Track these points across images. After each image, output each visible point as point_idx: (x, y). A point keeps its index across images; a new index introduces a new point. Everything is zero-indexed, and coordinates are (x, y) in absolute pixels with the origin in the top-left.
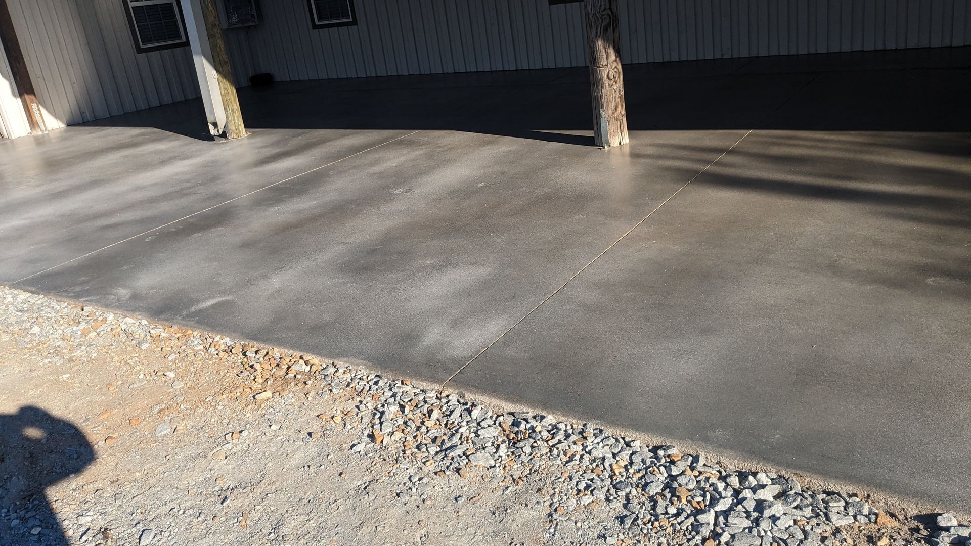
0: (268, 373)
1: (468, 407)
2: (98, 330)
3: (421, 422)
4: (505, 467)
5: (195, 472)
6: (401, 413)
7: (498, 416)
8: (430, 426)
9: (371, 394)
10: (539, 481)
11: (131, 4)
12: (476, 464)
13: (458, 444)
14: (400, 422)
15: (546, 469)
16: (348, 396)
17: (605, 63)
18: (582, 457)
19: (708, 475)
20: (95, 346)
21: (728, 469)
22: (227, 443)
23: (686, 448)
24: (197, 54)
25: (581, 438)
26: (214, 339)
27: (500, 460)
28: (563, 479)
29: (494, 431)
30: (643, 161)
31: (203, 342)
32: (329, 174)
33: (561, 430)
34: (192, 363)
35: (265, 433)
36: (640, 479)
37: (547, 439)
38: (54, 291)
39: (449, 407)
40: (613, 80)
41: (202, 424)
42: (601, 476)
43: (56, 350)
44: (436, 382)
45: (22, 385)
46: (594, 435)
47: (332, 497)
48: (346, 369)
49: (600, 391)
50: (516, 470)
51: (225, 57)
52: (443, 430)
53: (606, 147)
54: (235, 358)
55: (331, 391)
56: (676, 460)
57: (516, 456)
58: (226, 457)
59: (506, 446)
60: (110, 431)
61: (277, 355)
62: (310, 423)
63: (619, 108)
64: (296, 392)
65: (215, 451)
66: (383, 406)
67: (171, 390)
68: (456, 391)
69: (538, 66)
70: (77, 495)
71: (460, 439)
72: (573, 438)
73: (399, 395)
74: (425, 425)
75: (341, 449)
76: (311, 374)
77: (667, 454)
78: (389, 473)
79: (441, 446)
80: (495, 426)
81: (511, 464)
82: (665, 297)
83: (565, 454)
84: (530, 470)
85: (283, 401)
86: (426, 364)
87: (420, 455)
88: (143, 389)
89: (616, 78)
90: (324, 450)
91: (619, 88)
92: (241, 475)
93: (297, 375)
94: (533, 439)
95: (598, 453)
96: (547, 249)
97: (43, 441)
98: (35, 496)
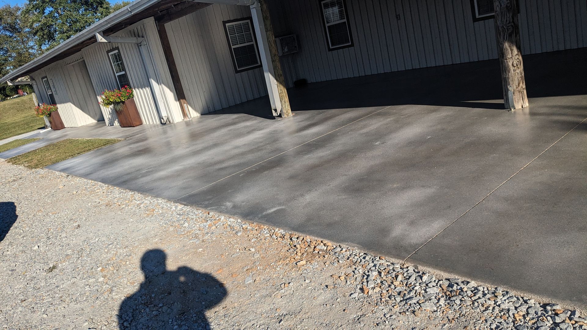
0: (304, 250)
1: (420, 274)
2: (216, 225)
3: (391, 282)
4: (443, 312)
5: (265, 304)
6: (379, 276)
7: (439, 280)
8: (396, 285)
9: (361, 264)
10: (465, 321)
11: (233, 47)
12: (425, 309)
13: (414, 297)
14: (379, 281)
15: (470, 315)
16: (348, 265)
17: (511, 56)
18: (494, 308)
19: (581, 323)
20: (215, 233)
22: (282, 289)
23: (566, 305)
24: (266, 71)
25: (494, 296)
26: (275, 230)
27: (440, 307)
28: (481, 321)
29: (437, 290)
30: (538, 117)
31: (269, 232)
32: (338, 135)
33: (480, 290)
34: (264, 244)
35: (302, 285)
36: (534, 324)
37: (471, 296)
38: (195, 204)
39: (408, 274)
40: (516, 67)
41: (268, 278)
42: (507, 321)
43: (196, 236)
44: (401, 259)
45: (179, 254)
46: (502, 295)
47: (339, 323)
48: (347, 249)
49: (507, 267)
50: (451, 314)
51: (281, 72)
52: (404, 288)
53: (512, 110)
54: (286, 241)
55: (338, 261)
56: (559, 313)
57: (450, 306)
58: (281, 297)
59: (444, 299)
61: (309, 240)
62: (327, 280)
63: (521, 84)
64: (319, 261)
65: (276, 293)
66: (368, 272)
67: (253, 258)
68: (413, 265)
69: (467, 61)
71: (415, 293)
72: (488, 296)
73: (378, 265)
74: (393, 284)
75: (344, 296)
76: (327, 251)
77: (553, 309)
78: (372, 311)
79: (403, 297)
80: (437, 286)
81: (447, 310)
82: (553, 207)
83: (483, 306)
84: (460, 314)
85: (312, 266)
86: (394, 248)
87: (391, 302)
88: (239, 258)
89: (518, 65)
90: (335, 296)
91: (521, 71)
92: (289, 307)
93: (320, 252)
94: (462, 295)
95: (505, 306)
96: (472, 177)
97: (190, 284)
98: (185, 313)
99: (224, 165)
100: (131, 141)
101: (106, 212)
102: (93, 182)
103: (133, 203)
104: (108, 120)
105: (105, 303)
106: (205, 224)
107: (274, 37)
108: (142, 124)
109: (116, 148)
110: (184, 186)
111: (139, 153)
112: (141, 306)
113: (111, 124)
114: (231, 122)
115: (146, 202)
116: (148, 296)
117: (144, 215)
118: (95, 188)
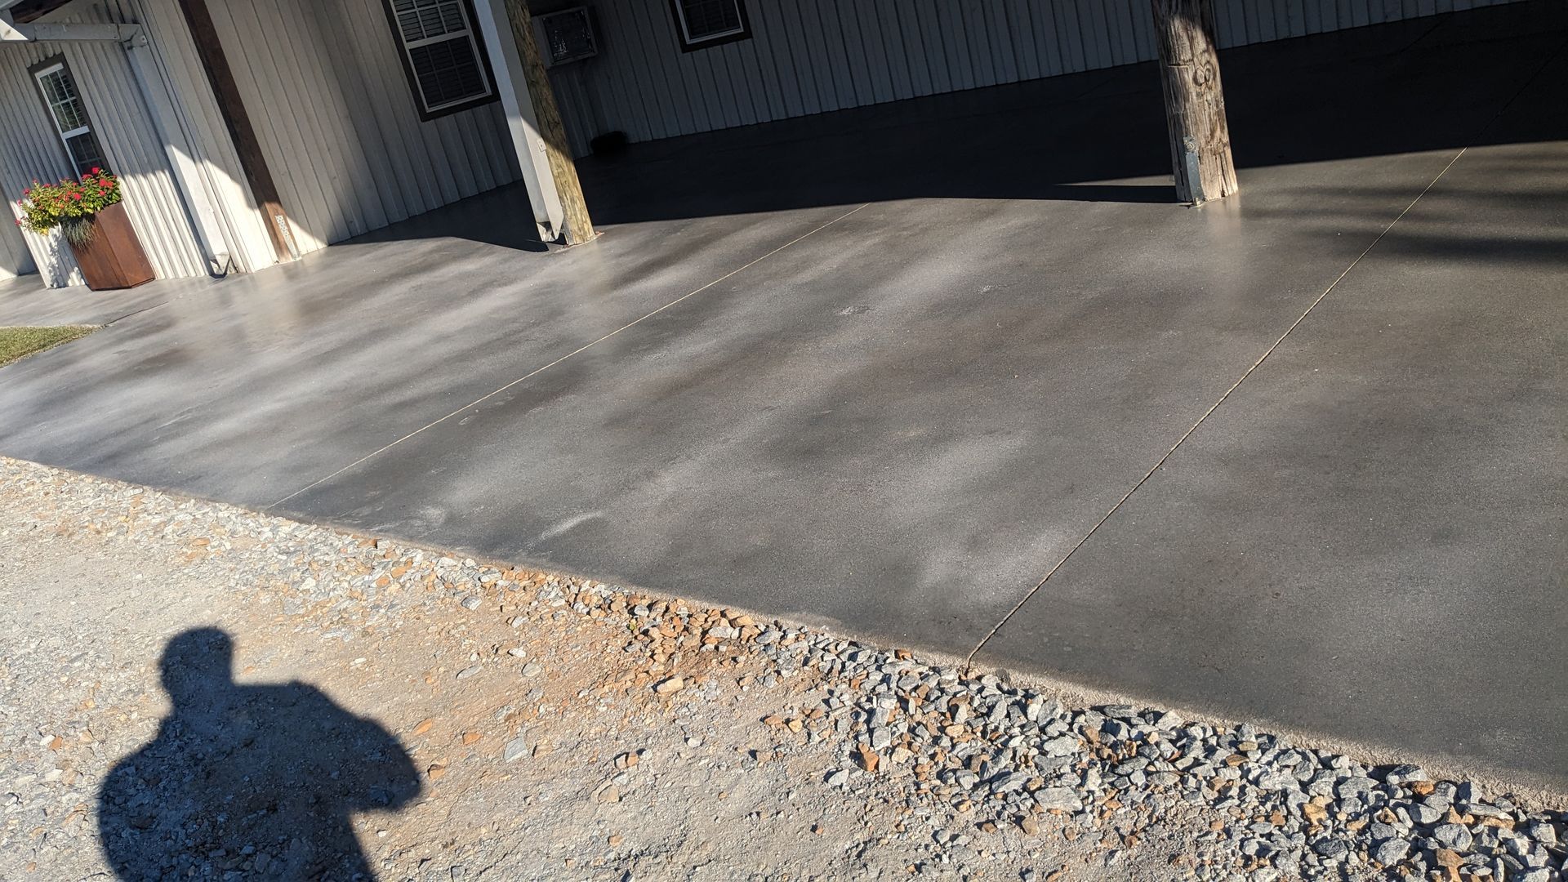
0: (673, 645)
1: (1018, 698)
2: (402, 581)
3: (938, 729)
4: (1102, 813)
5: (573, 826)
6: (902, 712)
7: (1076, 714)
8: (955, 735)
9: (846, 677)
10: (1169, 838)
11: (408, 46)
12: (1049, 807)
13: (1012, 770)
14: (903, 728)
15: (1179, 816)
16: (808, 681)
17: (1189, 56)
18: (1242, 789)
19: (1493, 822)
20: (399, 607)
21: (1529, 809)
22: (620, 773)
23: (1442, 769)
24: (513, 115)
25: (1236, 753)
26: (580, 587)
27: (1091, 798)
28: (1215, 835)
29: (1073, 744)
30: (1269, 222)
31: (564, 592)
32: (732, 292)
33: (1194, 738)
34: (550, 631)
35: (679, 754)
36: (1361, 832)
37: (1173, 757)
38: (331, 517)
39: (985, 698)
40: (1204, 86)
41: (575, 739)
42: (1285, 828)
43: (342, 618)
44: (956, 654)
46: (1260, 746)
48: (798, 632)
49: (1259, 662)
50: (1124, 817)
51: (556, 115)
52: (980, 743)
53: (1198, 203)
54: (618, 620)
55: (779, 673)
56: (1424, 793)
57: (1120, 791)
58: (621, 799)
59: (1098, 772)
60: (435, 755)
61: (684, 612)
62: (751, 733)
63: (1218, 133)
64: (722, 676)
65: (602, 787)
66: (870, 700)
67: (522, 680)
68: (994, 669)
69: (1056, 71)
70: (393, 869)
71: (1013, 758)
72: (1222, 754)
73: (895, 678)
74: (946, 735)
75: (808, 782)
76: (743, 642)
77: (1406, 781)
78: (896, 827)
79: (981, 774)
80: (1072, 734)
81: (1112, 806)
82: (1354, 475)
83: (1211, 785)
84: (1150, 817)
85: (702, 694)
86: (934, 620)
87: (948, 791)
88: (479, 680)
89: (1209, 80)
90: (780, 783)
91: (1216, 97)
92: (649, 830)
93: (720, 647)
94: (1147, 757)
95: (1274, 781)
96: (1119, 398)
97: (334, 775)
98: (328, 872)
99: (409, 392)
100: (122, 330)
101: (57, 554)
102: (12, 461)
103: (141, 522)
104: (50, 272)
105: (69, 851)
106: (367, 578)
107: (528, 14)
108: (154, 279)
109: (80, 352)
110: (294, 464)
111: (148, 367)
112: (184, 856)
113: (61, 282)
114: (420, 263)
115: (181, 517)
116: (206, 823)
117: (177, 560)
118: (20, 480)
